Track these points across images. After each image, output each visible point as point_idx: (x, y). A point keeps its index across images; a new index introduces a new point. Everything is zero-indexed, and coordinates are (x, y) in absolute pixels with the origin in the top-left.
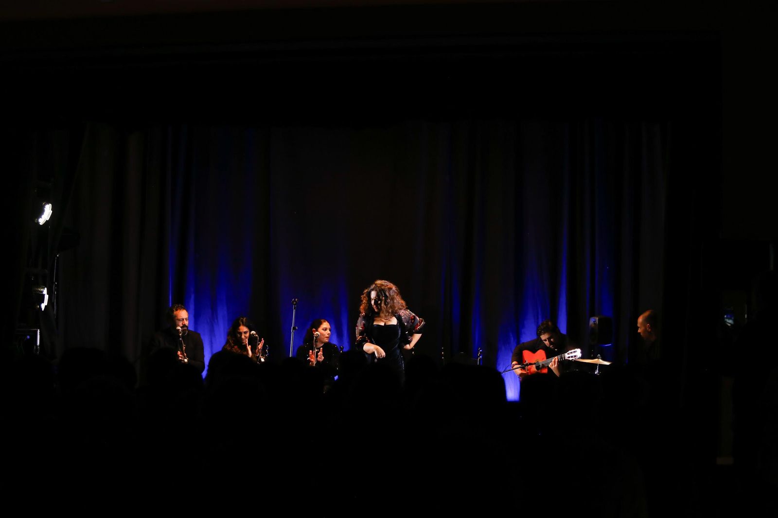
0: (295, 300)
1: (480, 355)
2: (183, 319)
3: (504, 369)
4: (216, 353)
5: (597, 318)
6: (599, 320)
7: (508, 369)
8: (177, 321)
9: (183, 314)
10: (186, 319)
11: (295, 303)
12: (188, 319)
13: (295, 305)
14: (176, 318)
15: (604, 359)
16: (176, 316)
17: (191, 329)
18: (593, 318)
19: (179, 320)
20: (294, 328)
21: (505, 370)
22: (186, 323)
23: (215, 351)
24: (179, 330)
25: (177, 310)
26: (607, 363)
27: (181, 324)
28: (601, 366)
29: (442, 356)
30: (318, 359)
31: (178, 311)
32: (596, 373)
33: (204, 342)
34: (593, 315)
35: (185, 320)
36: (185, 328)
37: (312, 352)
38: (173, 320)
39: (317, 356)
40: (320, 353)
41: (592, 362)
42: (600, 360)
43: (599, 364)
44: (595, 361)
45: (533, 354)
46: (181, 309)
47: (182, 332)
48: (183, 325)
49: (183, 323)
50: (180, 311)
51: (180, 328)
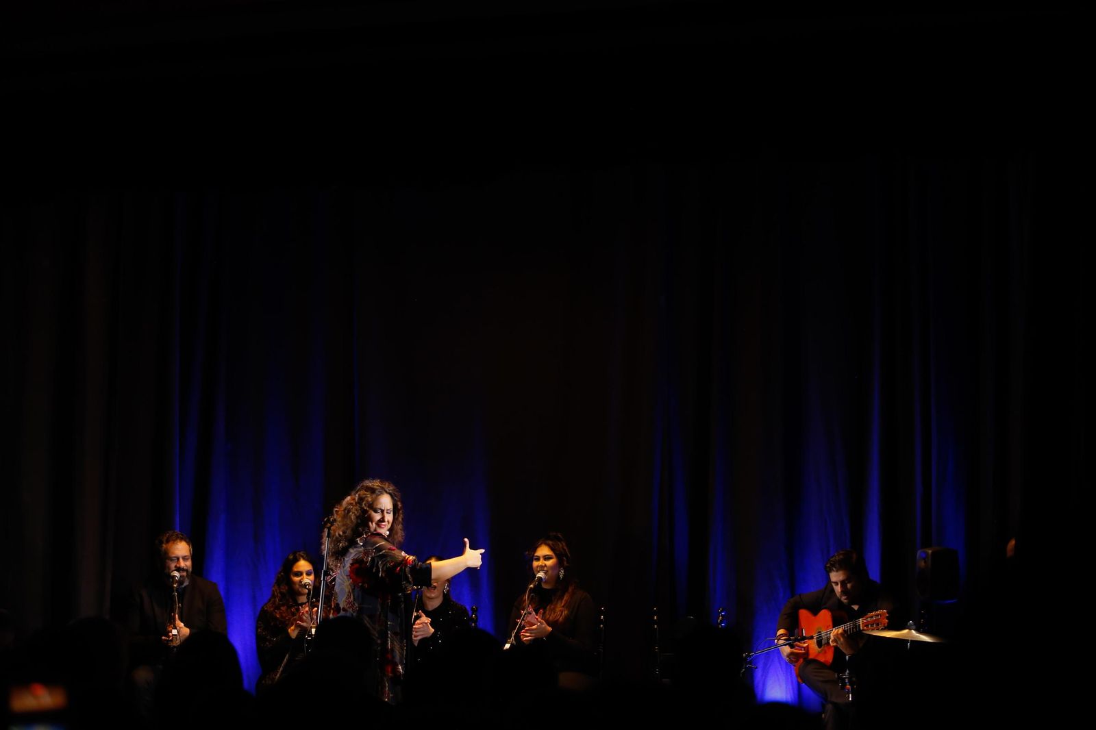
1: (721, 622)
2: (179, 558)
6: (933, 554)
9: (181, 548)
10: (186, 558)
14: (166, 556)
15: (920, 630)
16: (166, 552)
18: (923, 550)
19: (171, 560)
22: (186, 564)
24: (175, 576)
27: (173, 565)
35: (181, 560)
36: (184, 574)
41: (899, 635)
42: (913, 631)
43: (911, 641)
44: (903, 634)
45: (813, 618)
46: (174, 541)
47: (180, 582)
48: (179, 569)
49: (178, 565)
50: (174, 543)
51: (176, 574)
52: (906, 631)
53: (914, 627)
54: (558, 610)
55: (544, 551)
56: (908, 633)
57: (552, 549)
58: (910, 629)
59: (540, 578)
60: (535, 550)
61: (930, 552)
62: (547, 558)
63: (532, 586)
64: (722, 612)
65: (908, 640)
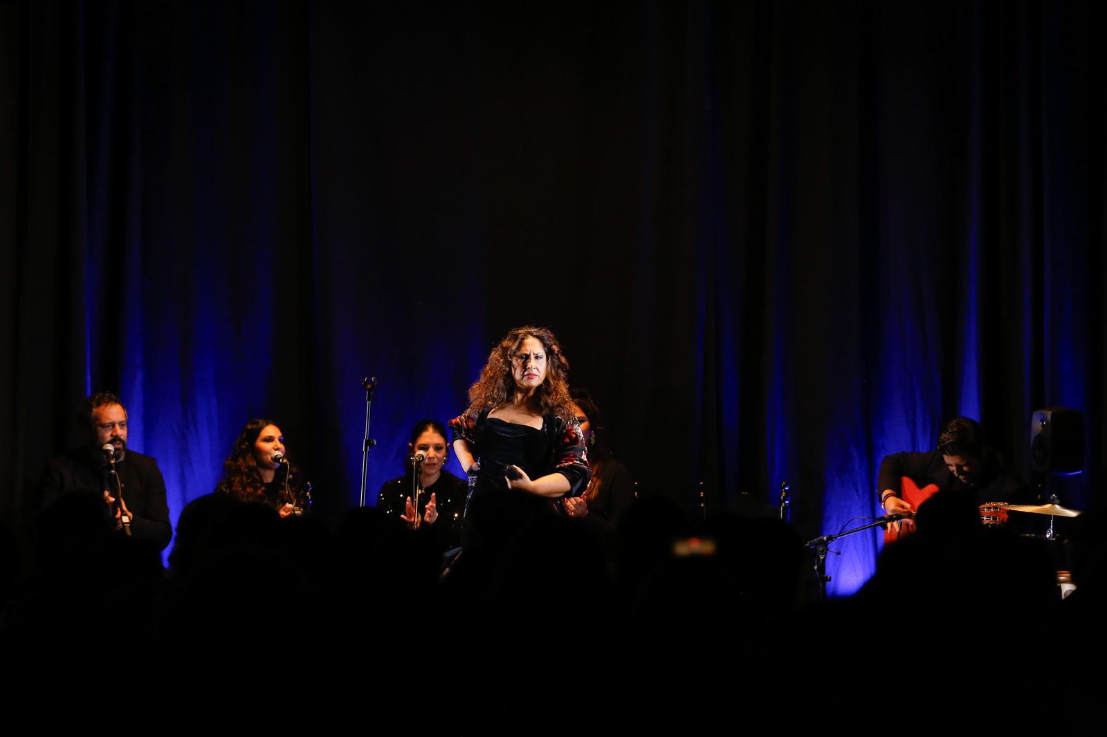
0: (369, 379)
1: (785, 499)
2: (113, 425)
3: (840, 527)
4: (193, 502)
5: (1050, 413)
6: (1052, 415)
7: (848, 528)
8: (99, 428)
9: (115, 413)
10: (121, 424)
11: (369, 386)
12: (128, 424)
13: (370, 390)
14: (98, 422)
15: (1065, 505)
16: (98, 418)
17: (137, 448)
18: (1039, 411)
19: (104, 426)
20: (368, 443)
21: (841, 532)
22: (122, 432)
23: (191, 497)
24: (108, 451)
25: (99, 405)
26: (1072, 514)
27: (108, 435)
28: (1060, 520)
29: (701, 500)
30: (427, 519)
31: (102, 407)
32: (1048, 536)
33: (164, 477)
34: (1039, 405)
35: (117, 427)
36: (120, 446)
37: (412, 500)
38: (93, 426)
39: (422, 511)
40: (430, 504)
41: (1038, 510)
42: (1057, 506)
43: (1054, 516)
44: (1046, 509)
45: (918, 490)
46: (107, 403)
47: (116, 456)
48: (115, 440)
49: (114, 434)
50: (107, 406)
51: (110, 447)
52: (1048, 506)
53: (1058, 501)
56: (1050, 508)
57: (583, 409)
58: (1053, 504)
64: (785, 486)
65: (1051, 516)
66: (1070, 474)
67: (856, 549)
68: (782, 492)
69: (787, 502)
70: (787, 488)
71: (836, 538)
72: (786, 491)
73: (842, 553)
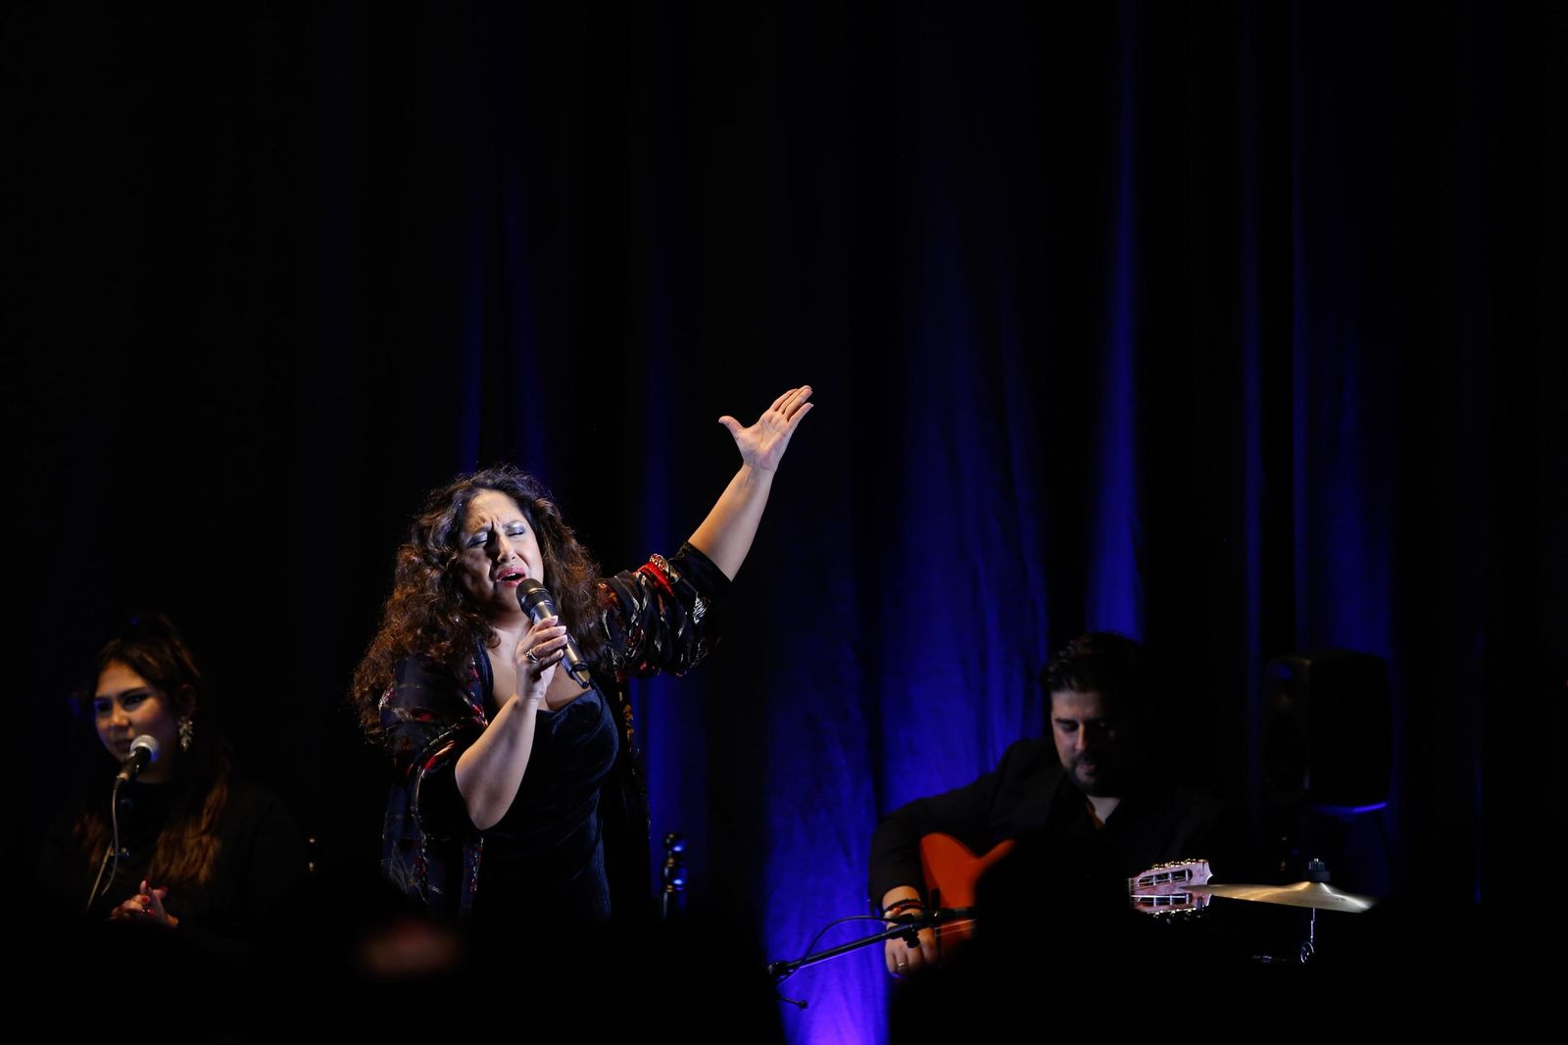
1: (674, 875)
3: (805, 941)
7: (825, 944)
15: (1341, 884)
21: (809, 952)
26: (1357, 904)
28: (1331, 919)
41: (1279, 896)
42: (1325, 888)
43: (1316, 911)
44: (1298, 892)
52: (1304, 886)
53: (1326, 875)
54: (191, 843)
55: (119, 680)
56: (1307, 891)
57: (139, 669)
58: (1315, 880)
59: (142, 751)
60: (95, 684)
61: (1308, 662)
62: (130, 699)
63: (123, 775)
64: (674, 843)
65: (1310, 910)
66: (1357, 810)
67: (845, 995)
68: (667, 858)
69: (678, 882)
70: (678, 849)
71: (795, 967)
72: (675, 854)
73: (810, 1005)
